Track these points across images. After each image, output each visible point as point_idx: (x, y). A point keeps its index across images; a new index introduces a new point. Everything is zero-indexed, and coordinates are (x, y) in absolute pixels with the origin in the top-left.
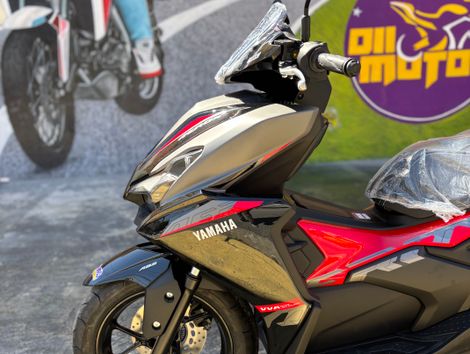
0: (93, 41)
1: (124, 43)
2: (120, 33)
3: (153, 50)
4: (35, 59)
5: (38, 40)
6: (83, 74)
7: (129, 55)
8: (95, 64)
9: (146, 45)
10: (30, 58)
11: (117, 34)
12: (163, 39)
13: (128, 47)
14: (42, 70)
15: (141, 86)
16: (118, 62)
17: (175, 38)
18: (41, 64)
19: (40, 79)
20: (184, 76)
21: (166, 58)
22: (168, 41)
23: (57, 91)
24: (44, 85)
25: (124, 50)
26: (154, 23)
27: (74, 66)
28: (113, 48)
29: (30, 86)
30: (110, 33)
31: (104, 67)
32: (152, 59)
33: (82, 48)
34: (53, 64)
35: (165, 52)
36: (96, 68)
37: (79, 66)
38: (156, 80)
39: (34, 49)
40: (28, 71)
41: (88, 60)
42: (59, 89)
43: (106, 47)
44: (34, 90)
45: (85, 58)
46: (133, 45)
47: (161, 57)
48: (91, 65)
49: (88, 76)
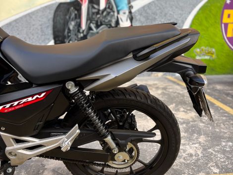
0: (99, 10)
1: (114, 12)
2: (112, 7)
3: (128, 16)
4: (70, 18)
5: (72, 8)
6: (93, 26)
7: (116, 18)
8: (99, 21)
9: (124, 13)
10: (68, 17)
11: (111, 7)
12: (133, 11)
13: (116, 14)
14: (73, 23)
16: (110, 21)
17: (138, 10)
18: (72, 20)
19: (71, 27)
21: (134, 20)
22: (135, 12)
23: (79, 34)
24: (73, 30)
25: (114, 15)
26: (129, 2)
27: (89, 22)
28: (108, 13)
29: (66, 31)
30: (107, 6)
31: (103, 23)
32: (127, 20)
33: (93, 13)
34: (78, 20)
35: (134, 17)
36: (99, 24)
37: (91, 22)
39: (70, 12)
40: (66, 23)
41: (96, 19)
42: (80, 33)
43: (105, 13)
44: (68, 33)
45: (94, 18)
46: (118, 13)
47: (131, 20)
48: (97, 22)
49: (95, 27)
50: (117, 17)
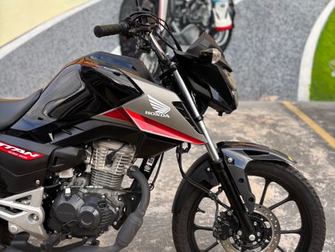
0: (185, 2)
1: (206, 4)
3: (228, 10)
6: (175, 25)
7: (210, 13)
8: (184, 18)
9: (223, 6)
12: (236, 1)
13: (210, 7)
15: (216, 36)
16: (201, 18)
17: (244, 1)
20: (248, 30)
21: (236, 17)
22: (239, 4)
25: (206, 9)
27: (170, 19)
28: (199, 7)
31: (191, 21)
32: (226, 17)
33: (177, 7)
35: (236, 11)
36: (184, 22)
37: (173, 20)
38: (227, 32)
41: (180, 15)
43: (193, 7)
45: (177, 14)
46: (213, 5)
47: (233, 15)
48: (181, 19)
49: (179, 27)
50: (212, 12)
